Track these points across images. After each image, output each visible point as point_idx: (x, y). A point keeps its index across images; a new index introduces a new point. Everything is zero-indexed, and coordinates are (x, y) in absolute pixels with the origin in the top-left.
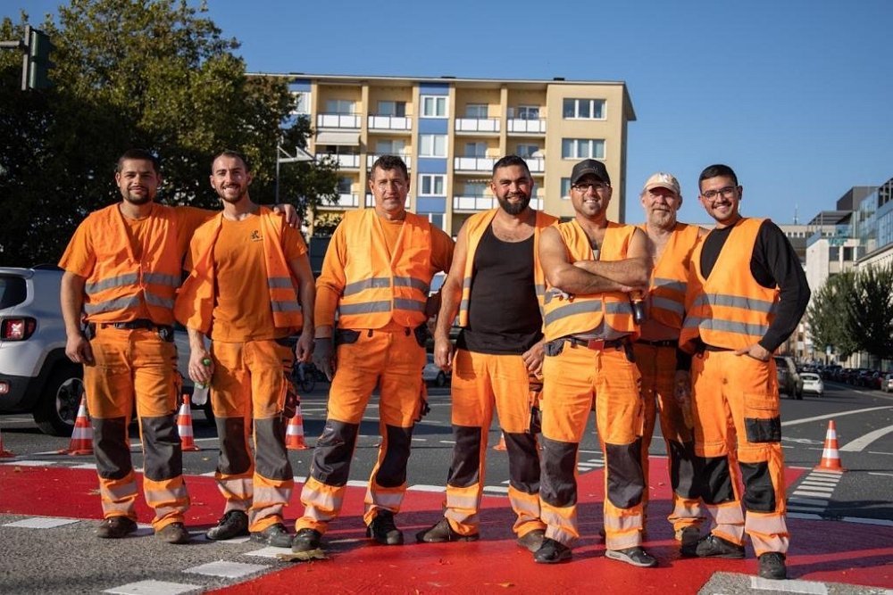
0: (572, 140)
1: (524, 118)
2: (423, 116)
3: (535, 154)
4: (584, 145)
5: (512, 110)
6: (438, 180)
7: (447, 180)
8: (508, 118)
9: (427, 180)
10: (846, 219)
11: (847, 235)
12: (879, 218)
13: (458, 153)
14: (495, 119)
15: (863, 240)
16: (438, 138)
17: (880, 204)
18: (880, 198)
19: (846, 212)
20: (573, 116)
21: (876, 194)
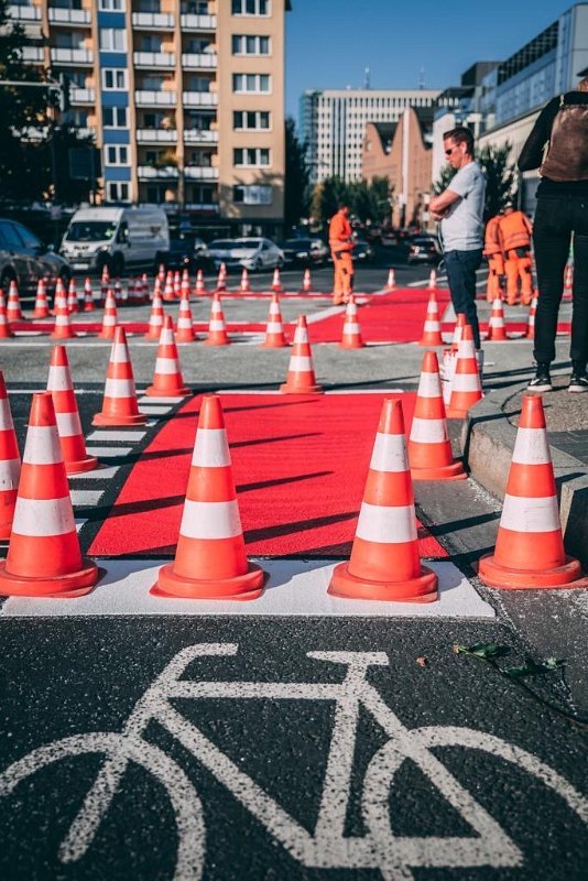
0: (240, 37)
1: (195, 13)
2: (101, 9)
3: (207, 49)
4: (251, 42)
5: (185, 5)
6: (120, 74)
7: (128, 73)
8: (182, 13)
9: (109, 75)
10: (469, 94)
11: (470, 109)
12: (498, 96)
13: (136, 48)
14: (169, 13)
15: (484, 115)
16: (117, 32)
17: (499, 83)
18: (499, 76)
19: (469, 87)
20: (240, 12)
21: (495, 72)
